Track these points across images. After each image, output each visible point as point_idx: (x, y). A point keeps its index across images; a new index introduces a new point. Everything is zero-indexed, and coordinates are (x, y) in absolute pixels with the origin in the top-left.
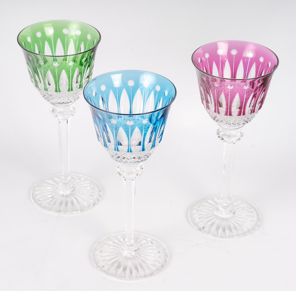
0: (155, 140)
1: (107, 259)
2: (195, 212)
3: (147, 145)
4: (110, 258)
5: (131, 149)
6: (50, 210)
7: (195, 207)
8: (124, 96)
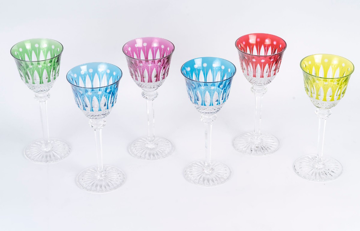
0: (113, 102)
1: (88, 183)
2: (132, 148)
3: (110, 105)
4: (90, 182)
5: (101, 109)
6: (41, 161)
7: (132, 145)
8: (88, 79)
